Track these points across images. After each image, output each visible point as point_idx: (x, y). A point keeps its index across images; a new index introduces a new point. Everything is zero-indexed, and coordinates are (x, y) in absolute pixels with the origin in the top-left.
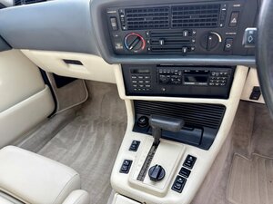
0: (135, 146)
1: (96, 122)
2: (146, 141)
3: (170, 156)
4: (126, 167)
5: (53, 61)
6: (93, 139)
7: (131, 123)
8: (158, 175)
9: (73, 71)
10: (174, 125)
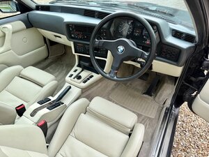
0: (76, 71)
1: (67, 65)
2: (79, 69)
3: (85, 74)
4: (71, 75)
5: (50, 35)
6: (64, 72)
7: (77, 63)
8: (79, 77)
9: (58, 40)
10: (87, 64)
